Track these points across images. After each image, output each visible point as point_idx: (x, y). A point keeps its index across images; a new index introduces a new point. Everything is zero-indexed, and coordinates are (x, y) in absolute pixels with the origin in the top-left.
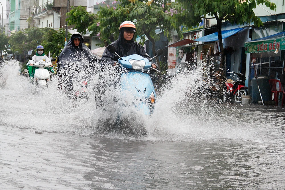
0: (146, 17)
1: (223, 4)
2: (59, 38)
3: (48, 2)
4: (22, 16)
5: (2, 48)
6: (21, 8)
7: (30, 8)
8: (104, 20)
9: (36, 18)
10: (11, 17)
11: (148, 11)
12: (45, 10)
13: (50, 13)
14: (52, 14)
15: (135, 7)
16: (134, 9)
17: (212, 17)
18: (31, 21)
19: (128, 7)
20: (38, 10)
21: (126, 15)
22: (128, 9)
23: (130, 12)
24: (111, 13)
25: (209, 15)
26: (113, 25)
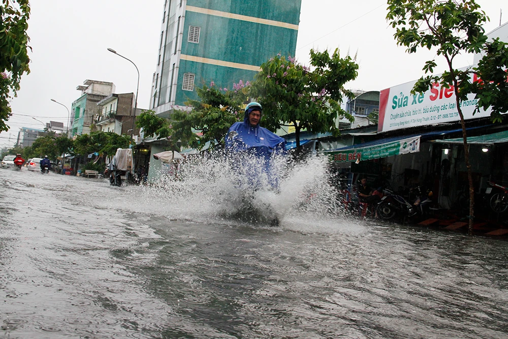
0: (220, 122)
1: (305, 112)
2: (122, 142)
3: (111, 111)
4: (85, 123)
5: (65, 150)
6: (85, 115)
7: (93, 116)
8: (175, 123)
9: (98, 125)
10: (75, 124)
11: (222, 116)
12: (108, 118)
13: (112, 121)
14: (115, 122)
15: (210, 112)
16: (208, 113)
17: (290, 124)
18: (94, 127)
19: (202, 112)
20: (101, 118)
21: (199, 119)
22: (202, 113)
23: (204, 117)
24: (185, 116)
25: (288, 122)
26: (185, 128)
